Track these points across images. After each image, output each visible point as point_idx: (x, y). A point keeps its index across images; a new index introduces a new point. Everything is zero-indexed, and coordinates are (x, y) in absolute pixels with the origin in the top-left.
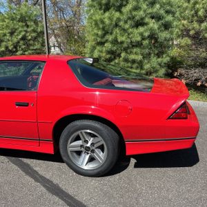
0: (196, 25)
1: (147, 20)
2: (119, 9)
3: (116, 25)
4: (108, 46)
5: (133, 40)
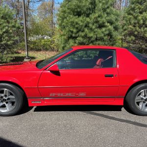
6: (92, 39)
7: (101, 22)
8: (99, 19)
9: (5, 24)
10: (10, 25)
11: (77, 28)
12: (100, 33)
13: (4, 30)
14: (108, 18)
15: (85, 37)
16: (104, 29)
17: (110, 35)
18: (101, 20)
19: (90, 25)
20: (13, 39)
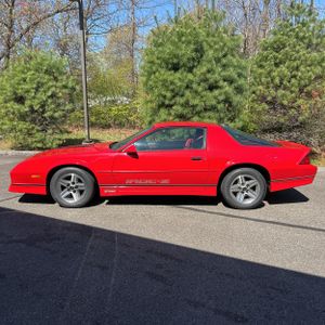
0: (272, 91)
1: (221, 83)
2: (190, 70)
3: (187, 87)
4: (177, 109)
5: (208, 103)
6: (198, 109)
7: (211, 81)
8: (209, 76)
9: (51, 84)
10: (59, 84)
11: (173, 91)
12: (211, 98)
13: (49, 93)
14: (223, 74)
15: (187, 104)
16: (216, 92)
17: (227, 101)
18: (212, 78)
19: (194, 86)
20: (62, 108)
